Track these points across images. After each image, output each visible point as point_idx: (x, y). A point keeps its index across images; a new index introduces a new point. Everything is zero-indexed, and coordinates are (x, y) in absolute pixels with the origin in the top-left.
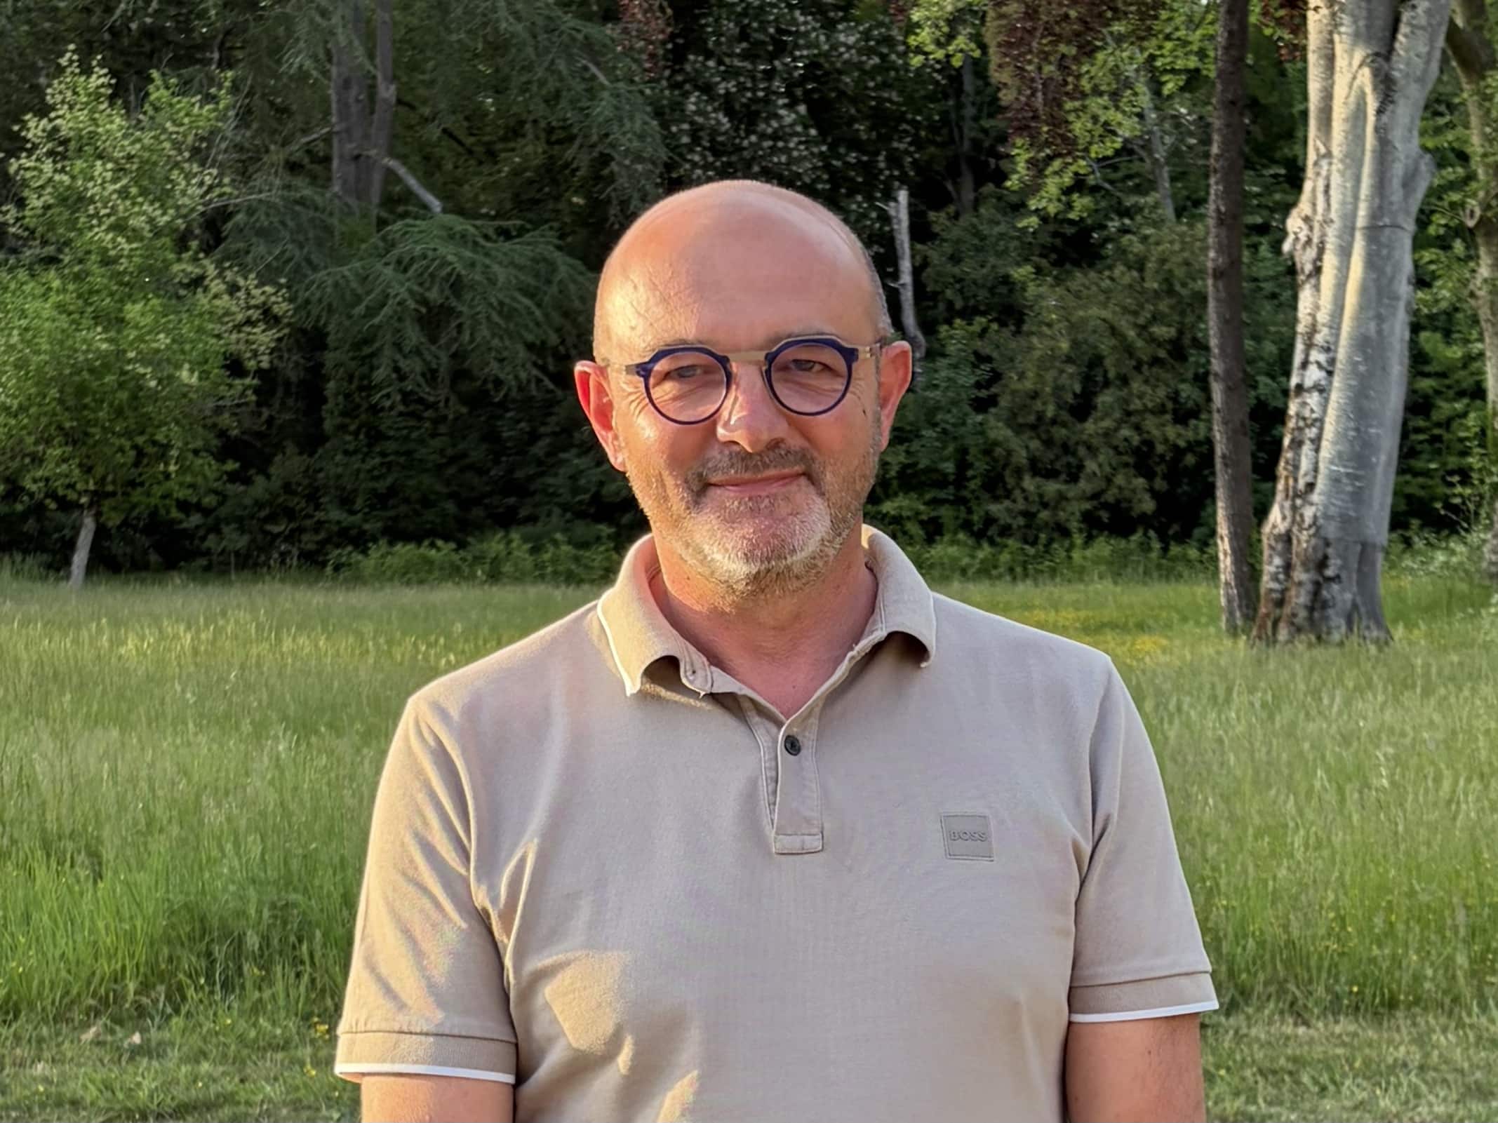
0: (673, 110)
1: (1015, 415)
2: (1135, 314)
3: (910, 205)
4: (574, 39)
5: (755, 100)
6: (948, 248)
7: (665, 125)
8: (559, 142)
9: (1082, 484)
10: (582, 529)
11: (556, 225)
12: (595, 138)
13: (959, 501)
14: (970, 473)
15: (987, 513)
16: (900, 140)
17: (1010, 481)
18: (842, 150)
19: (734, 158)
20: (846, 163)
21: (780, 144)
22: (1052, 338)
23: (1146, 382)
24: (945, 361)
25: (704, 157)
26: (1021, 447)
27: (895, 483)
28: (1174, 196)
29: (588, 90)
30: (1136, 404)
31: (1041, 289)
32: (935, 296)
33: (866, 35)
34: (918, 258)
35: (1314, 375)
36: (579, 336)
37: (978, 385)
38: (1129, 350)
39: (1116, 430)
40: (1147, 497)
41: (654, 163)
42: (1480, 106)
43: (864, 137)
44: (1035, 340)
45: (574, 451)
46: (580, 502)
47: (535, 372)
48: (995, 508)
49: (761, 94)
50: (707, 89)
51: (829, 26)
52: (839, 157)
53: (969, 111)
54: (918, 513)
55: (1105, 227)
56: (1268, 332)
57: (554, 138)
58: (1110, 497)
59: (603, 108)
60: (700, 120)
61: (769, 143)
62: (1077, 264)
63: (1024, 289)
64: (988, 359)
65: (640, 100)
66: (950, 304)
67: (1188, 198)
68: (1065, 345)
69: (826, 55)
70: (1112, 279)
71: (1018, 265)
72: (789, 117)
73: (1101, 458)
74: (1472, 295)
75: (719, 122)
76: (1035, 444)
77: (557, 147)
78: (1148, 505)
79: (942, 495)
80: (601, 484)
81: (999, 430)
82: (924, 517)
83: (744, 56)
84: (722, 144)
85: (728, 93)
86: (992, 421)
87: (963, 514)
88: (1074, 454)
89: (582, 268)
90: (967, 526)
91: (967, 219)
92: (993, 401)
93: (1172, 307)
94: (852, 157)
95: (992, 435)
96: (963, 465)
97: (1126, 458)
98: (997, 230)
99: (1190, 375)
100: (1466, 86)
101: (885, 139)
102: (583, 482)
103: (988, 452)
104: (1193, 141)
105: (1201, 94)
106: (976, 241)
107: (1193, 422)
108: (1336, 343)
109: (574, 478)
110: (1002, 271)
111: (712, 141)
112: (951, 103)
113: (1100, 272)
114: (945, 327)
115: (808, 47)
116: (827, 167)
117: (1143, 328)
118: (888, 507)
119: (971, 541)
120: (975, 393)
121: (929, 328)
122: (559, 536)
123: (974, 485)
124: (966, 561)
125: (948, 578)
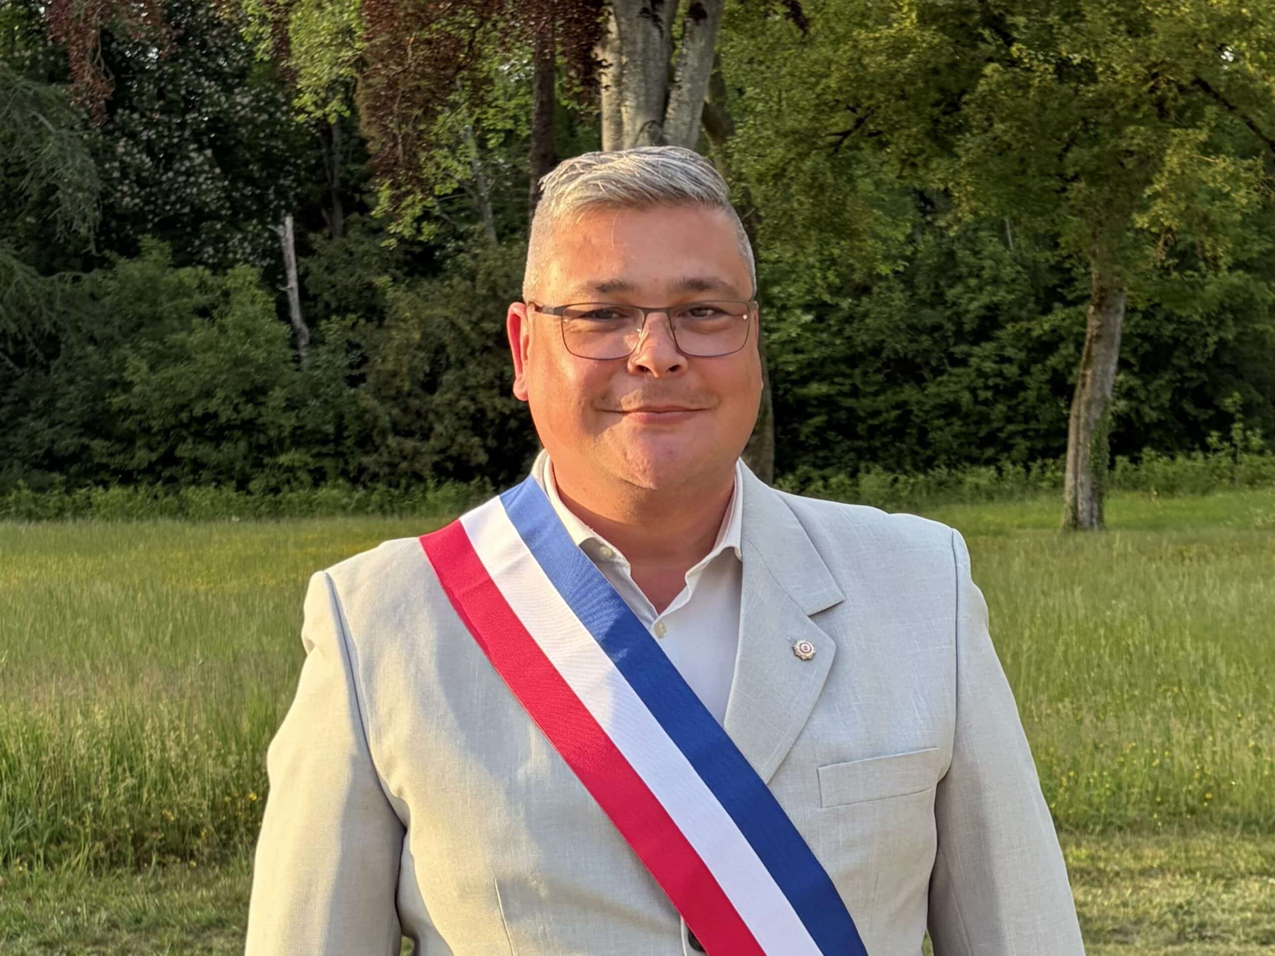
0: (105, 152)
1: (380, 389)
2: (469, 313)
3: (294, 228)
4: (25, 96)
5: (171, 145)
6: (324, 261)
7: (100, 163)
8: (14, 175)
9: (432, 442)
10: (37, 476)
11: (13, 239)
12: (44, 172)
13: (339, 455)
14: (346, 434)
15: (360, 464)
16: (285, 178)
17: (378, 440)
18: (240, 185)
19: (155, 190)
20: (242, 195)
21: (192, 179)
22: (407, 330)
23: (479, 364)
24: (326, 348)
25: (131, 188)
26: (385, 414)
27: (288, 441)
28: (496, 225)
29: (39, 135)
30: (472, 382)
31: (399, 294)
32: (315, 297)
33: (257, 98)
34: (302, 269)
36: (34, 326)
37: (351, 366)
38: (465, 340)
39: (457, 401)
40: (481, 452)
41: (92, 193)
42: (723, 162)
43: (257, 175)
44: (394, 333)
45: (30, 416)
46: (37, 456)
48: (366, 460)
49: (176, 140)
50: (133, 136)
51: (228, 90)
52: (237, 190)
53: (338, 157)
54: (307, 464)
55: (444, 248)
57: (10, 171)
58: (454, 451)
59: (50, 149)
60: (128, 159)
61: (182, 179)
62: (423, 274)
63: (384, 294)
64: (358, 346)
65: (79, 143)
66: (327, 305)
67: (506, 227)
68: (417, 336)
69: (226, 112)
70: (452, 287)
71: (379, 274)
72: (198, 159)
73: (446, 422)
75: (142, 162)
76: (395, 411)
77: (12, 179)
78: (482, 458)
79: (324, 450)
80: (53, 442)
81: (368, 401)
82: (311, 467)
83: (162, 111)
84: (145, 178)
85: (149, 139)
86: (362, 394)
87: (341, 465)
88: (426, 419)
89: (36, 273)
90: (344, 473)
91: (338, 240)
92: (362, 378)
94: (248, 191)
95: (363, 404)
96: (340, 428)
97: (465, 422)
98: (361, 248)
100: (713, 147)
101: (273, 178)
102: (38, 440)
103: (359, 417)
104: (509, 184)
105: (515, 148)
106: (346, 256)
109: (31, 437)
110: (367, 279)
111: (138, 175)
112: (324, 151)
113: (442, 281)
114: (324, 322)
115: (212, 105)
116: (229, 197)
117: (475, 324)
118: (283, 459)
119: (348, 485)
120: (348, 372)
121: (311, 321)
122: (21, 482)
123: (349, 442)
124: (345, 501)
125: (333, 514)
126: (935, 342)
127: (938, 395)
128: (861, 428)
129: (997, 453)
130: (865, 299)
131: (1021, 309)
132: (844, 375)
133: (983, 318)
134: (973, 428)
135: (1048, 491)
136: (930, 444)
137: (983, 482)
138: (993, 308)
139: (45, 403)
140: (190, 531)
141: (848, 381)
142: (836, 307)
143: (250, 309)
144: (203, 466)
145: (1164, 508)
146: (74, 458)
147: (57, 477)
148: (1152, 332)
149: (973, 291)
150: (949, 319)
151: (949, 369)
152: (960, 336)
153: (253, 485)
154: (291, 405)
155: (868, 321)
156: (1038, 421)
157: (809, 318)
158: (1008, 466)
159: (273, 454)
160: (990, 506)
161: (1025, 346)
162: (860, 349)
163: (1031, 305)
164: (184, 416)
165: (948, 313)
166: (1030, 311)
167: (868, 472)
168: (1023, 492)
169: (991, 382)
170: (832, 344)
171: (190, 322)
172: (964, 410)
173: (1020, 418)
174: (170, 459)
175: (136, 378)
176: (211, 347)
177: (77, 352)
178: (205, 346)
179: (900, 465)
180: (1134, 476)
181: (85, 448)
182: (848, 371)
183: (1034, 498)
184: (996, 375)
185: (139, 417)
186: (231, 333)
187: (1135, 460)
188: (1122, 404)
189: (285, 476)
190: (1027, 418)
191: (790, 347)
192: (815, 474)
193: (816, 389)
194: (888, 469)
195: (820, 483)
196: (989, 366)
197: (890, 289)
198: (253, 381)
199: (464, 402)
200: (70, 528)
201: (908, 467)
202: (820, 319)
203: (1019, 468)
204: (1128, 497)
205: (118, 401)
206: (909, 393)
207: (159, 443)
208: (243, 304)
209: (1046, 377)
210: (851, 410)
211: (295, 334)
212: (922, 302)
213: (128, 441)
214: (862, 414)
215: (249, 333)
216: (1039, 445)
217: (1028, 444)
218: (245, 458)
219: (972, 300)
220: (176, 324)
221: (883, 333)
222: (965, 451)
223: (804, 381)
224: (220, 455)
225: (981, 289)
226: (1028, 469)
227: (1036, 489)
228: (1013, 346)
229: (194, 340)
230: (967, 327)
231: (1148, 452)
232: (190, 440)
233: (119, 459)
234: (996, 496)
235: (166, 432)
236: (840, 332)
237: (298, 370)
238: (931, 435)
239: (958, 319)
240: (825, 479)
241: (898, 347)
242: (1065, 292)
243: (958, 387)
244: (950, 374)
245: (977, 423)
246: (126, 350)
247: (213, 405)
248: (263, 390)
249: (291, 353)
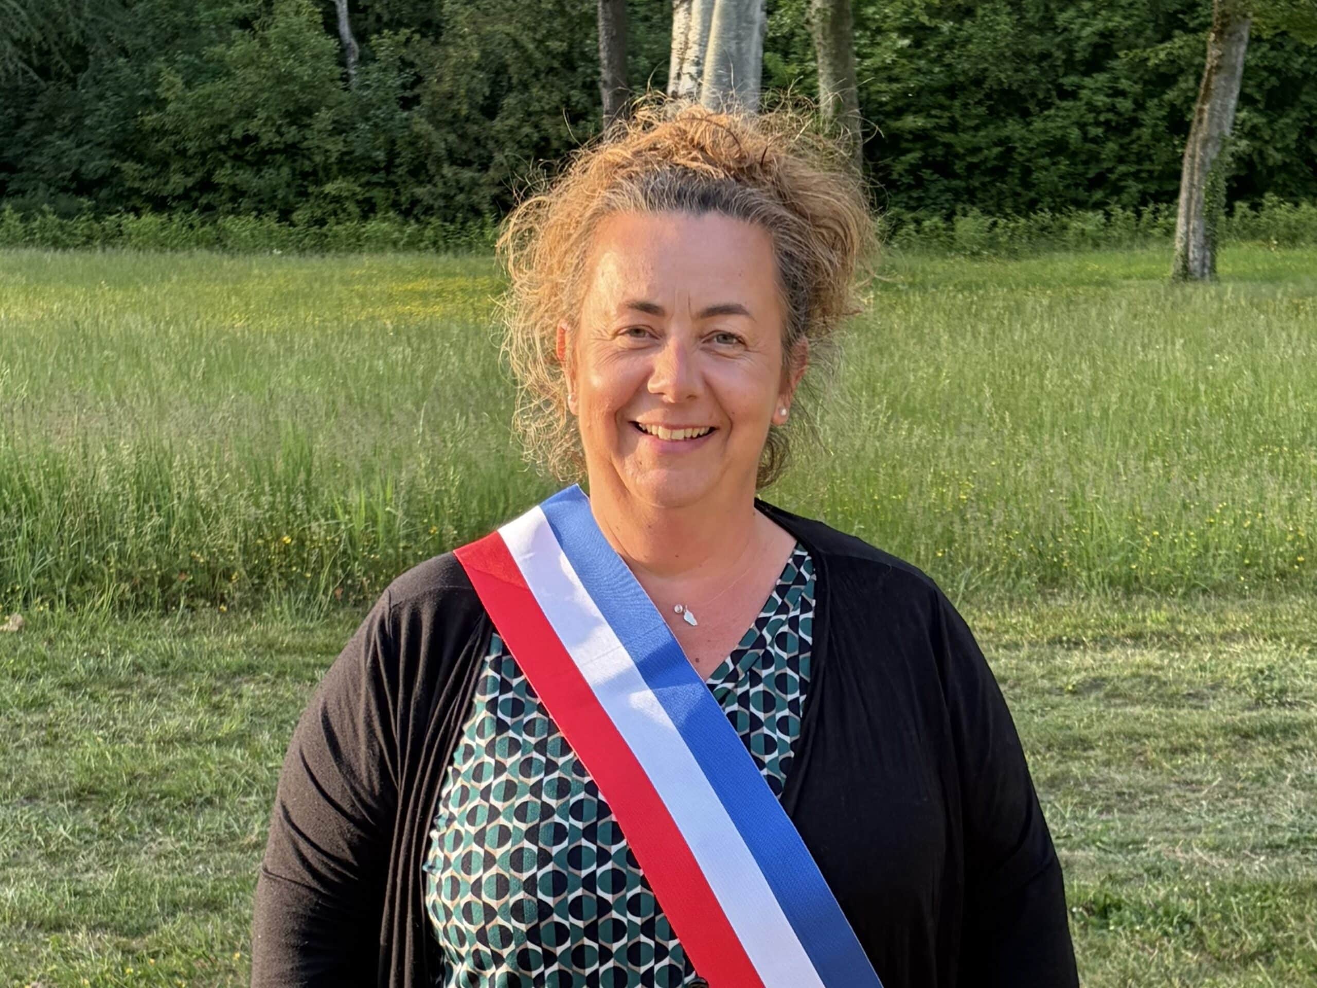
1: (435, 113)
2: (534, 30)
9: (491, 172)
10: (64, 201)
13: (389, 184)
14: (398, 161)
15: (412, 195)
17: (432, 169)
22: (465, 48)
23: (543, 87)
24: (377, 65)
26: (440, 140)
27: (335, 168)
30: (535, 107)
31: (456, 7)
32: (366, 8)
35: (686, 84)
36: (60, 35)
37: (404, 87)
38: (529, 60)
39: (519, 127)
44: (451, 50)
45: (56, 134)
46: (63, 179)
47: (21, 65)
48: (419, 191)
54: (354, 194)
56: (642, 49)
63: (441, 6)
64: (412, 65)
66: (379, 18)
68: (476, 54)
73: (507, 151)
74: (808, 22)
76: (452, 138)
79: (375, 178)
80: (81, 163)
81: (422, 126)
82: (360, 197)
86: (416, 118)
87: (392, 196)
88: (484, 147)
90: (395, 205)
92: (416, 100)
93: (564, 26)
95: (416, 129)
96: (392, 155)
97: (527, 151)
99: (579, 83)
102: (65, 161)
103: (411, 144)
107: (582, 122)
108: (704, 58)
109: (57, 157)
114: (375, 37)
117: (540, 42)
118: (329, 188)
119: (399, 219)
120: (400, 93)
121: (361, 36)
122: (45, 207)
123: (401, 171)
124: (396, 235)
125: (382, 249)
126: (1043, 72)
127: (1044, 131)
128: (959, 166)
129: (1106, 196)
130: (968, 23)
131: (1138, 36)
132: (942, 107)
133: (1096, 46)
134: (1081, 168)
135: (1159, 239)
136: (1034, 185)
137: (1089, 228)
138: (1107, 35)
139: (73, 120)
140: (227, 263)
141: (947, 114)
142: (935, 30)
143: (295, 20)
144: (243, 194)
145: (1284, 258)
146: (102, 182)
147: (86, 202)
148: (1280, 64)
149: (1087, 16)
150: (1059, 46)
151: (1058, 102)
152: (1070, 65)
153: (296, 216)
154: (339, 128)
155: (970, 47)
156: (1152, 161)
157: (906, 42)
158: (1117, 211)
159: (319, 183)
160: (1096, 254)
161: (1141, 78)
162: (961, 78)
163: (1149, 33)
164: (222, 138)
165: (1058, 39)
166: (1147, 39)
167: (965, 215)
168: (1132, 239)
169: (1102, 118)
170: (931, 72)
171: (229, 33)
172: (1072, 148)
173: (1133, 158)
174: (206, 185)
175: (170, 95)
176: (252, 62)
177: (107, 64)
178: (246, 60)
179: (1000, 208)
180: (1253, 224)
181: (116, 171)
182: (947, 103)
183: (1143, 246)
184: (1109, 110)
185: (173, 138)
186: (274, 46)
187: (1255, 207)
188: (1243, 144)
189: (331, 207)
190: (1140, 158)
191: (884, 75)
192: (908, 216)
193: (911, 122)
194: (986, 212)
195: (912, 226)
196: (1101, 100)
197: (995, 11)
198: (297, 101)
199: (526, 130)
200: (99, 256)
201: (1009, 211)
202: (917, 44)
203: (1129, 213)
204: (1246, 246)
205: (151, 119)
206: (1013, 128)
207: (196, 167)
208: (286, 15)
209: (1163, 113)
210: (948, 146)
211: (344, 50)
212: (1030, 28)
213: (162, 164)
214: (962, 151)
215: (293, 48)
216: (1153, 188)
217: (1141, 187)
218: (288, 185)
219: (1085, 25)
220: (214, 35)
221: (986, 60)
222: (1072, 193)
223: (899, 113)
224: (262, 182)
225: (1095, 14)
226: (1139, 214)
227: (1147, 236)
228: (1127, 78)
229: (234, 52)
230: (1079, 56)
231: (1270, 198)
232: (228, 165)
233: (152, 184)
234: (1102, 243)
235: (204, 155)
236: (939, 60)
237: (345, 89)
238: (1035, 175)
239: (1068, 48)
240: (918, 222)
241: (1002, 76)
242: (1186, 18)
243: (1066, 122)
244: (1058, 108)
245: (1086, 163)
246: (160, 63)
247: (253, 127)
248: (308, 111)
249: (340, 70)
